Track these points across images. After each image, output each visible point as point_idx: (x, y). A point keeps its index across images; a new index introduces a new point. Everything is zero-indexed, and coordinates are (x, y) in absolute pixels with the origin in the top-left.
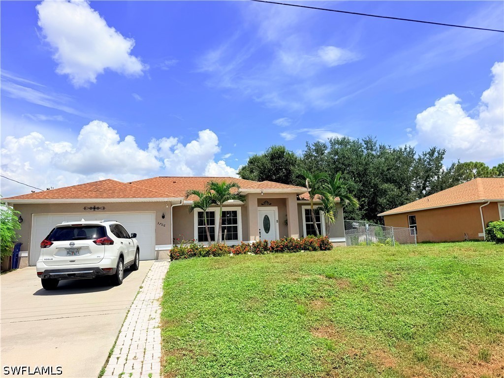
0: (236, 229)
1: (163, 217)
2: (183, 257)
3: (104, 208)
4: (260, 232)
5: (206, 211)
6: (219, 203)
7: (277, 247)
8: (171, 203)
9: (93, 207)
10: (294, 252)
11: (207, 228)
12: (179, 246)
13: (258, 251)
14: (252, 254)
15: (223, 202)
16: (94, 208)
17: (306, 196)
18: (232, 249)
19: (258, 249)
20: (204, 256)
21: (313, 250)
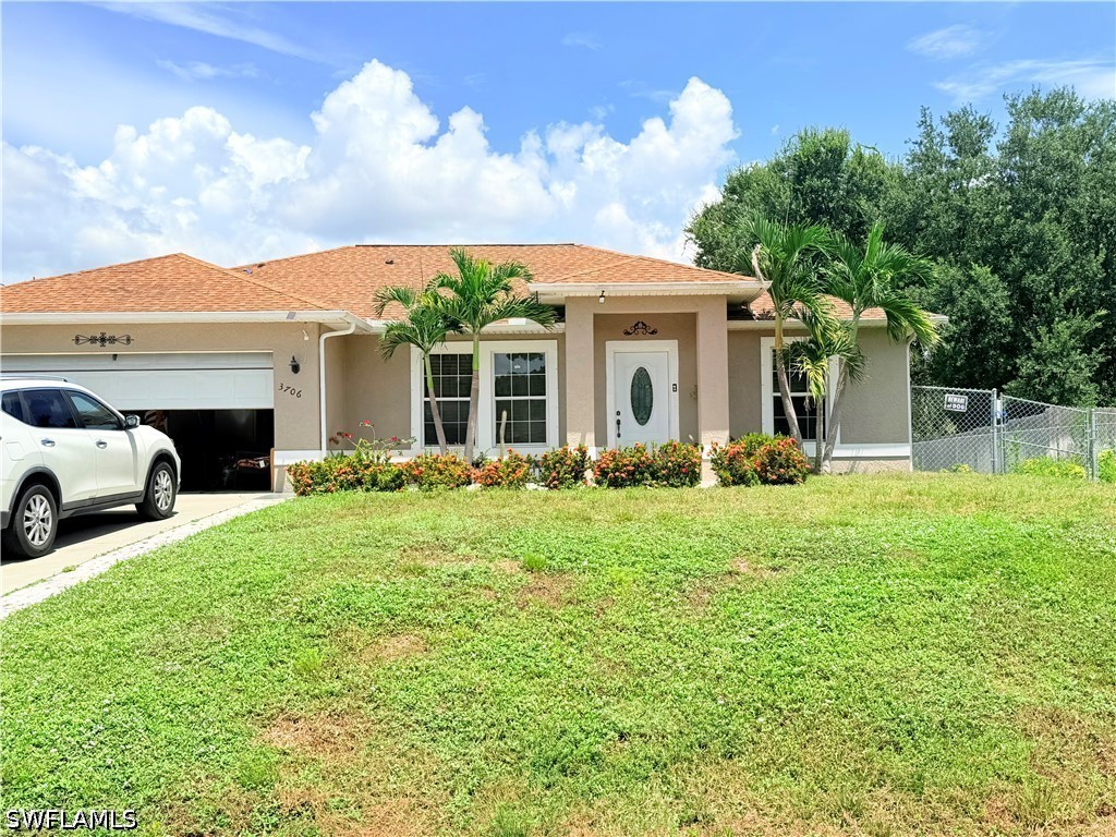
0: (540, 407)
1: (296, 369)
2: (322, 488)
3: (128, 340)
4: (618, 422)
5: (431, 352)
6: (470, 330)
7: (616, 469)
8: (322, 328)
9: (99, 336)
10: (672, 485)
11: (433, 404)
12: (351, 455)
13: (554, 479)
14: (540, 488)
15: (482, 325)
16: (103, 340)
17: (762, 304)
18: (476, 472)
19: (554, 474)
20: (382, 490)
21: (734, 483)
